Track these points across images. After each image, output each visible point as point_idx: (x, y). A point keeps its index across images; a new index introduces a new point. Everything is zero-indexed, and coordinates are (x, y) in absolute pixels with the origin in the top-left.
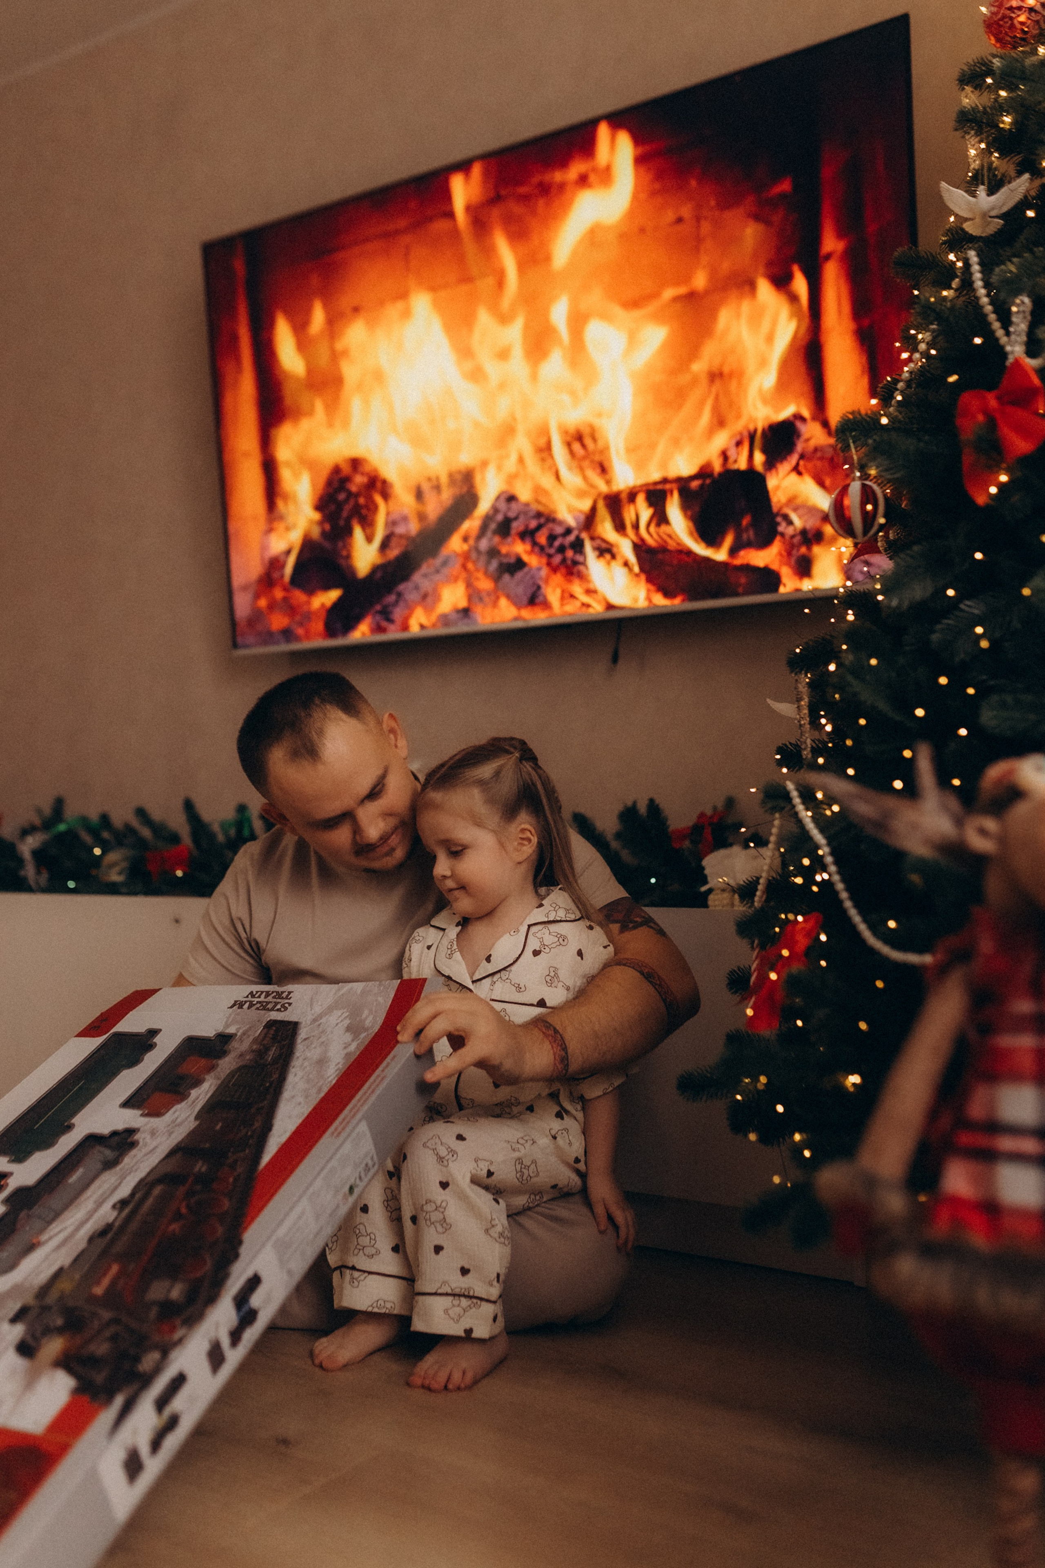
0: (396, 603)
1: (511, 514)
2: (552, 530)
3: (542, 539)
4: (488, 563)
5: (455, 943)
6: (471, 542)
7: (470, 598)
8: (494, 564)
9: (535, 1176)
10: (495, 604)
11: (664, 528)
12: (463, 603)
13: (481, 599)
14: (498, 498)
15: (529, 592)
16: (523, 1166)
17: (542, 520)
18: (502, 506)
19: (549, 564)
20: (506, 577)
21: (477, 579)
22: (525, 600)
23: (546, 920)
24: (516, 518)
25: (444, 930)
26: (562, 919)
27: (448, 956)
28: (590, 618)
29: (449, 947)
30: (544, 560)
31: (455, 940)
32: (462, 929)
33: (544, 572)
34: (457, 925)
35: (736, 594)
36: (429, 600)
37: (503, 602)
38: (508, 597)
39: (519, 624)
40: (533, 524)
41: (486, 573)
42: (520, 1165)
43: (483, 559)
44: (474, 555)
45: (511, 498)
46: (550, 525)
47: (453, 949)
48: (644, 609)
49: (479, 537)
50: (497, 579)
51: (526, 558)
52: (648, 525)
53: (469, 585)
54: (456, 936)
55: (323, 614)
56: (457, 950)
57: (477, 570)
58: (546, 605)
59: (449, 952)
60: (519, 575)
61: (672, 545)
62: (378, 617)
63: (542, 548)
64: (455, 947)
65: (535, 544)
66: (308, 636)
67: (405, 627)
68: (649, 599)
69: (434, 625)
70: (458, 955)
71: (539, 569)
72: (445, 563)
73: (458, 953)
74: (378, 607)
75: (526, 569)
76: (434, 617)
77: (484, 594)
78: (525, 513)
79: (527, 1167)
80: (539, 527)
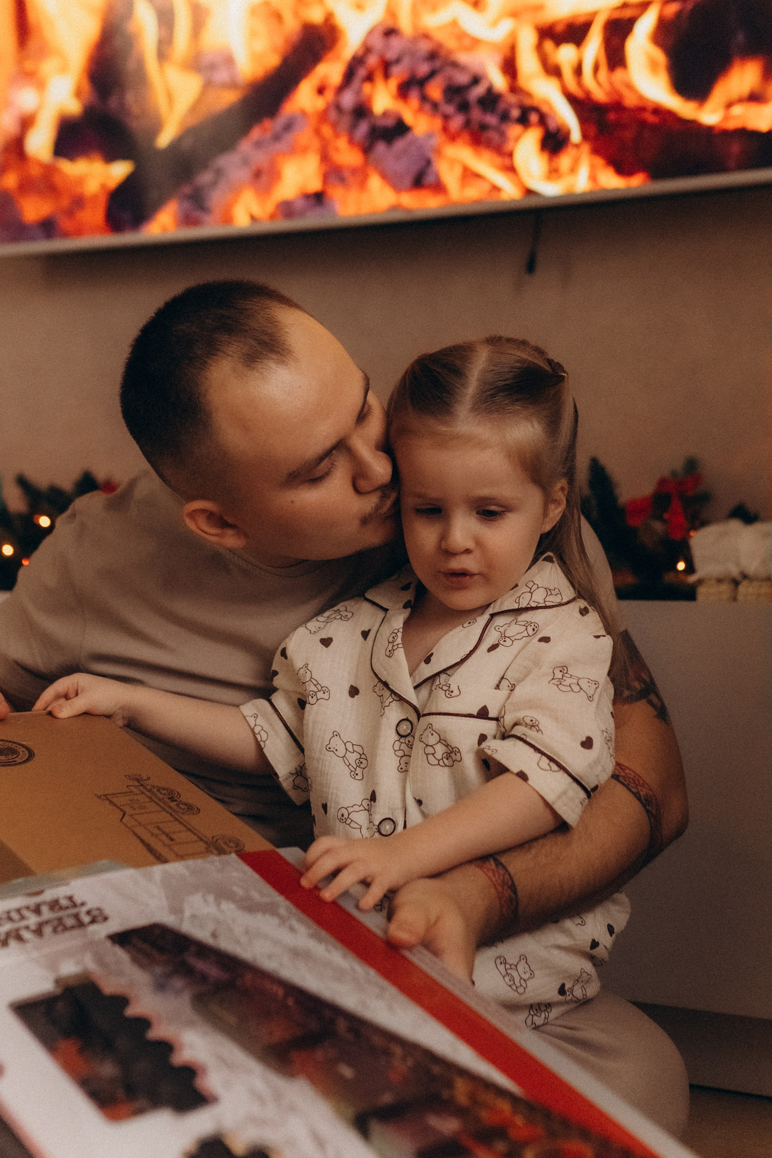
0: (214, 184)
1: (391, 55)
2: (450, 78)
3: (435, 91)
4: (353, 126)
5: (400, 635)
6: (330, 95)
7: (326, 178)
8: (363, 128)
9: (529, 978)
10: (363, 184)
11: (619, 74)
12: (315, 185)
13: (342, 180)
14: (371, 33)
15: (414, 168)
16: (508, 966)
17: (438, 64)
18: (378, 42)
19: (445, 129)
20: (381, 148)
21: (337, 150)
22: (408, 181)
23: (516, 606)
24: (398, 61)
25: (386, 610)
26: (540, 605)
27: (388, 654)
28: (500, 207)
29: (391, 640)
30: (438, 123)
31: (401, 630)
32: (412, 612)
33: (438, 139)
34: (405, 607)
35: (721, 168)
36: (264, 178)
37: (375, 182)
38: (384, 176)
39: (398, 216)
40: (424, 69)
41: (351, 141)
42: (503, 966)
43: (346, 121)
44: (333, 115)
45: (390, 32)
46: (449, 71)
47: (395, 644)
48: (584, 194)
49: (341, 89)
50: (367, 150)
51: (408, 117)
52: (596, 68)
53: (325, 157)
54: (401, 625)
55: (102, 200)
56: (401, 646)
57: (337, 135)
58: (439, 188)
59: (390, 648)
60: (400, 144)
61: (630, 101)
62: (186, 205)
63: (435, 106)
64: (399, 640)
65: (424, 98)
66: (79, 232)
67: (228, 219)
68: (593, 178)
69: (272, 217)
70: (400, 654)
71: (430, 136)
72: (288, 127)
73: (402, 650)
74: (187, 190)
75: (409, 137)
76: (270, 206)
77: (347, 174)
78: (412, 54)
79: (513, 967)
80: (432, 74)
